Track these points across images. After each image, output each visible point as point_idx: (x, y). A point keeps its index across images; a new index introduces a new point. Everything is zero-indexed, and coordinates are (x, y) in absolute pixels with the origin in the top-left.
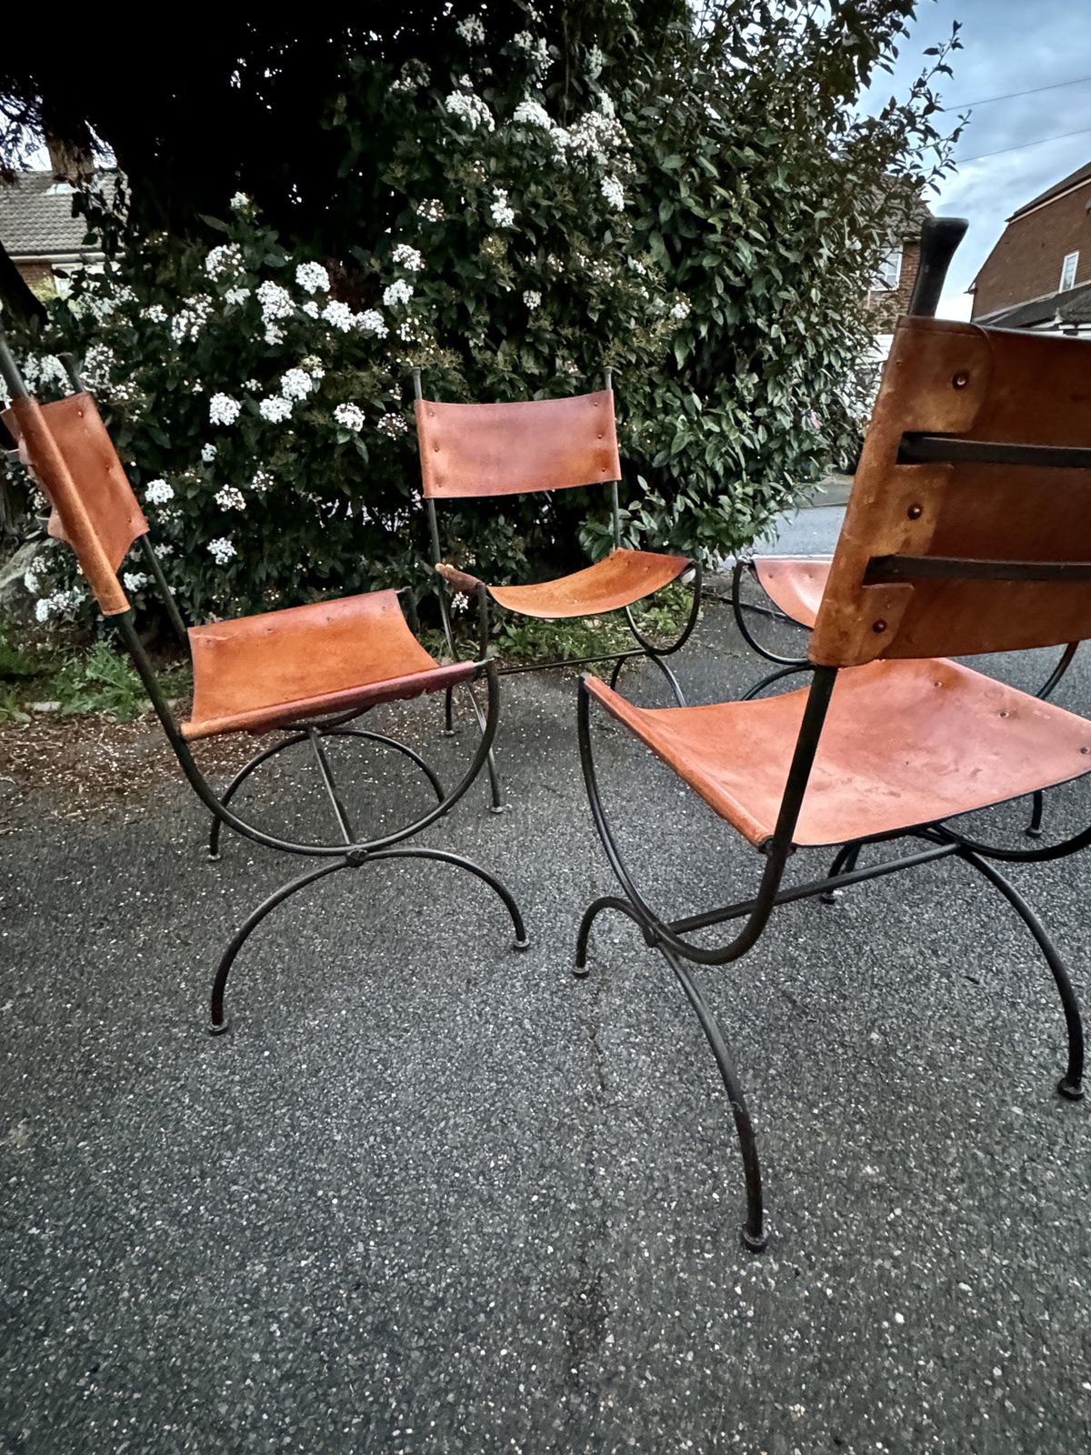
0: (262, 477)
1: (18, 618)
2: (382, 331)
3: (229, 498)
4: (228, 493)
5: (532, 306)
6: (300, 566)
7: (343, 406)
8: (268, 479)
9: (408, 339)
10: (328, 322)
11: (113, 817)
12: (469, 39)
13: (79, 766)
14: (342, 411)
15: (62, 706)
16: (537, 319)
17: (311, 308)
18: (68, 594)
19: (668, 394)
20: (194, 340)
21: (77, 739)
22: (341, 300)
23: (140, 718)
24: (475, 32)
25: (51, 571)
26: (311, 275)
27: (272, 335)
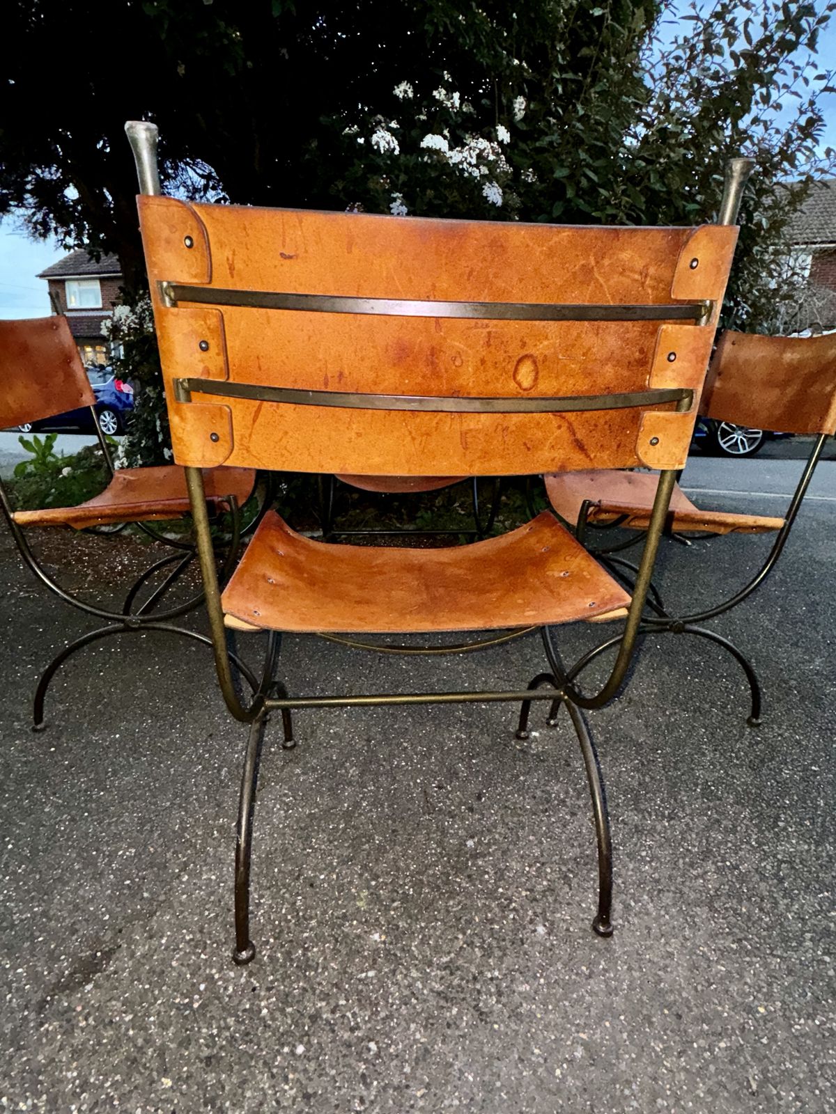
12: (401, 96)
24: (406, 92)
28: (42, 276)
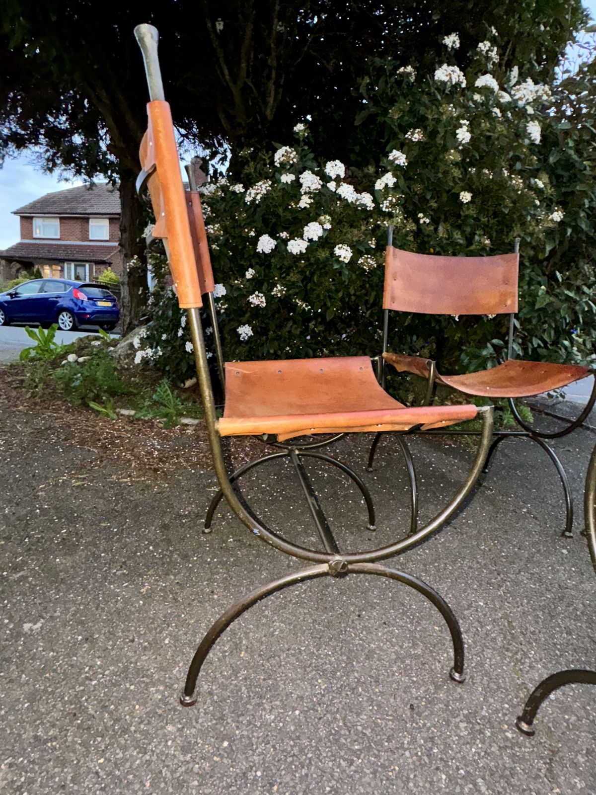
0: (279, 288)
1: (126, 364)
2: (370, 205)
3: (257, 300)
4: (257, 296)
5: (465, 201)
6: (288, 348)
7: (340, 245)
8: (283, 290)
9: (387, 210)
10: (340, 196)
11: (148, 486)
12: (450, 46)
13: (136, 450)
14: (339, 248)
15: (136, 414)
16: (468, 209)
17: (332, 186)
18: (154, 350)
19: (533, 273)
20: (257, 202)
21: (139, 433)
22: (350, 183)
23: (177, 428)
24: (454, 42)
25: (148, 337)
26: (335, 168)
27: (305, 202)
28: (15, 213)
